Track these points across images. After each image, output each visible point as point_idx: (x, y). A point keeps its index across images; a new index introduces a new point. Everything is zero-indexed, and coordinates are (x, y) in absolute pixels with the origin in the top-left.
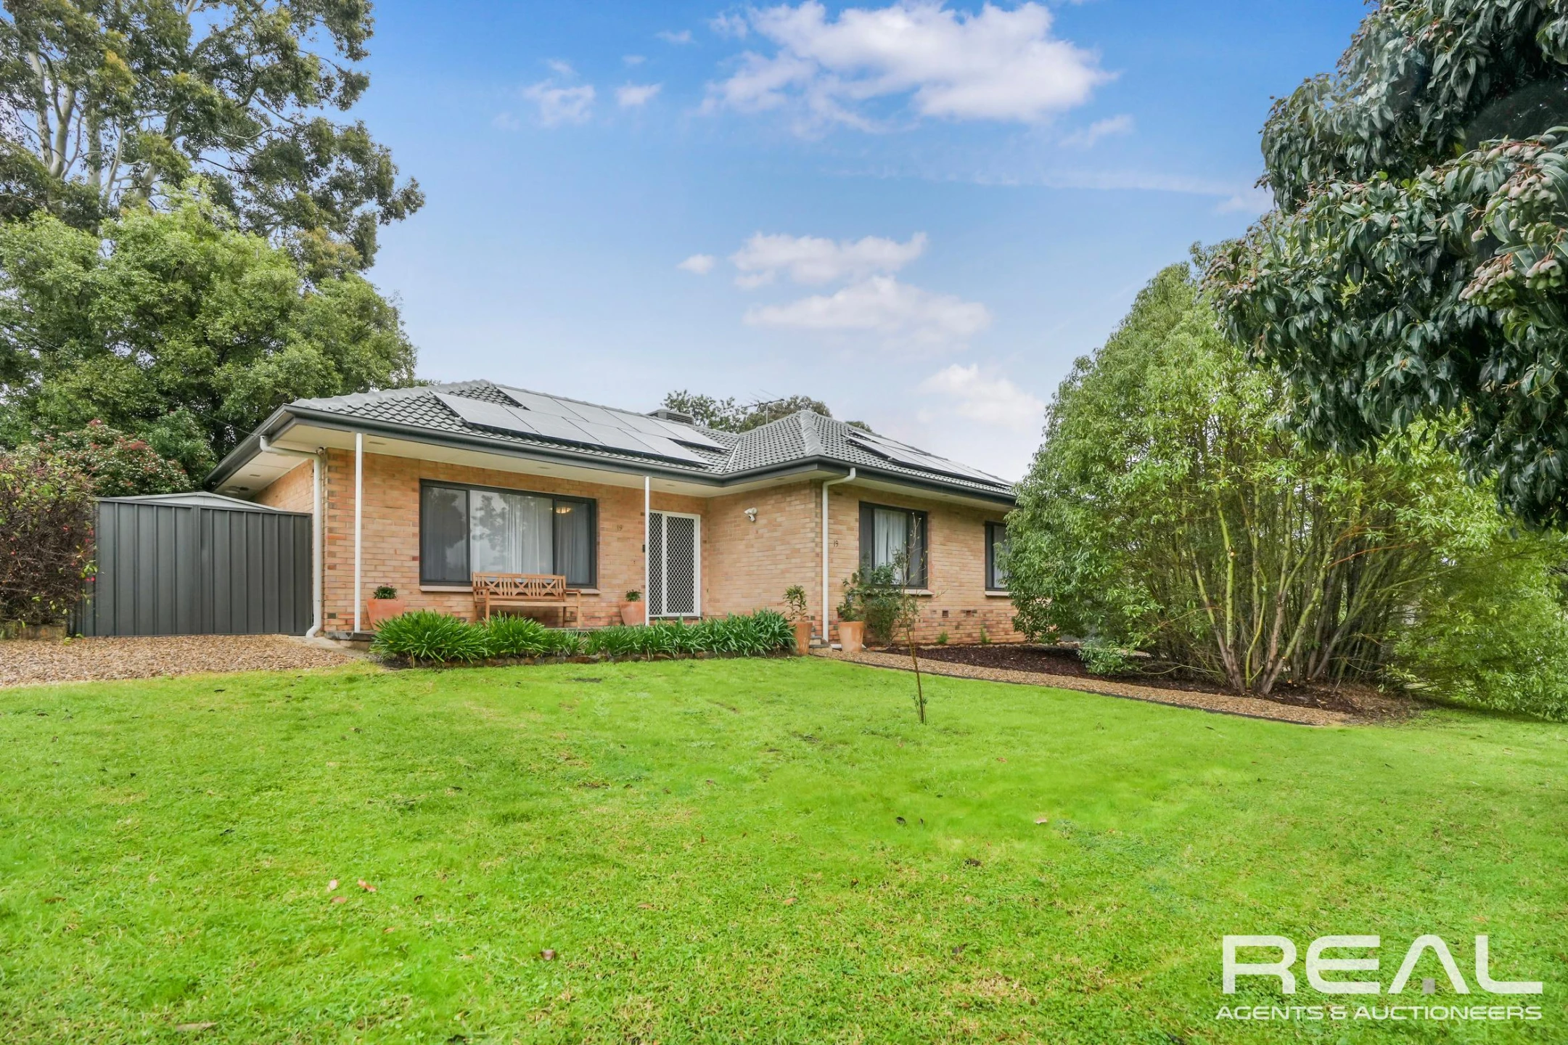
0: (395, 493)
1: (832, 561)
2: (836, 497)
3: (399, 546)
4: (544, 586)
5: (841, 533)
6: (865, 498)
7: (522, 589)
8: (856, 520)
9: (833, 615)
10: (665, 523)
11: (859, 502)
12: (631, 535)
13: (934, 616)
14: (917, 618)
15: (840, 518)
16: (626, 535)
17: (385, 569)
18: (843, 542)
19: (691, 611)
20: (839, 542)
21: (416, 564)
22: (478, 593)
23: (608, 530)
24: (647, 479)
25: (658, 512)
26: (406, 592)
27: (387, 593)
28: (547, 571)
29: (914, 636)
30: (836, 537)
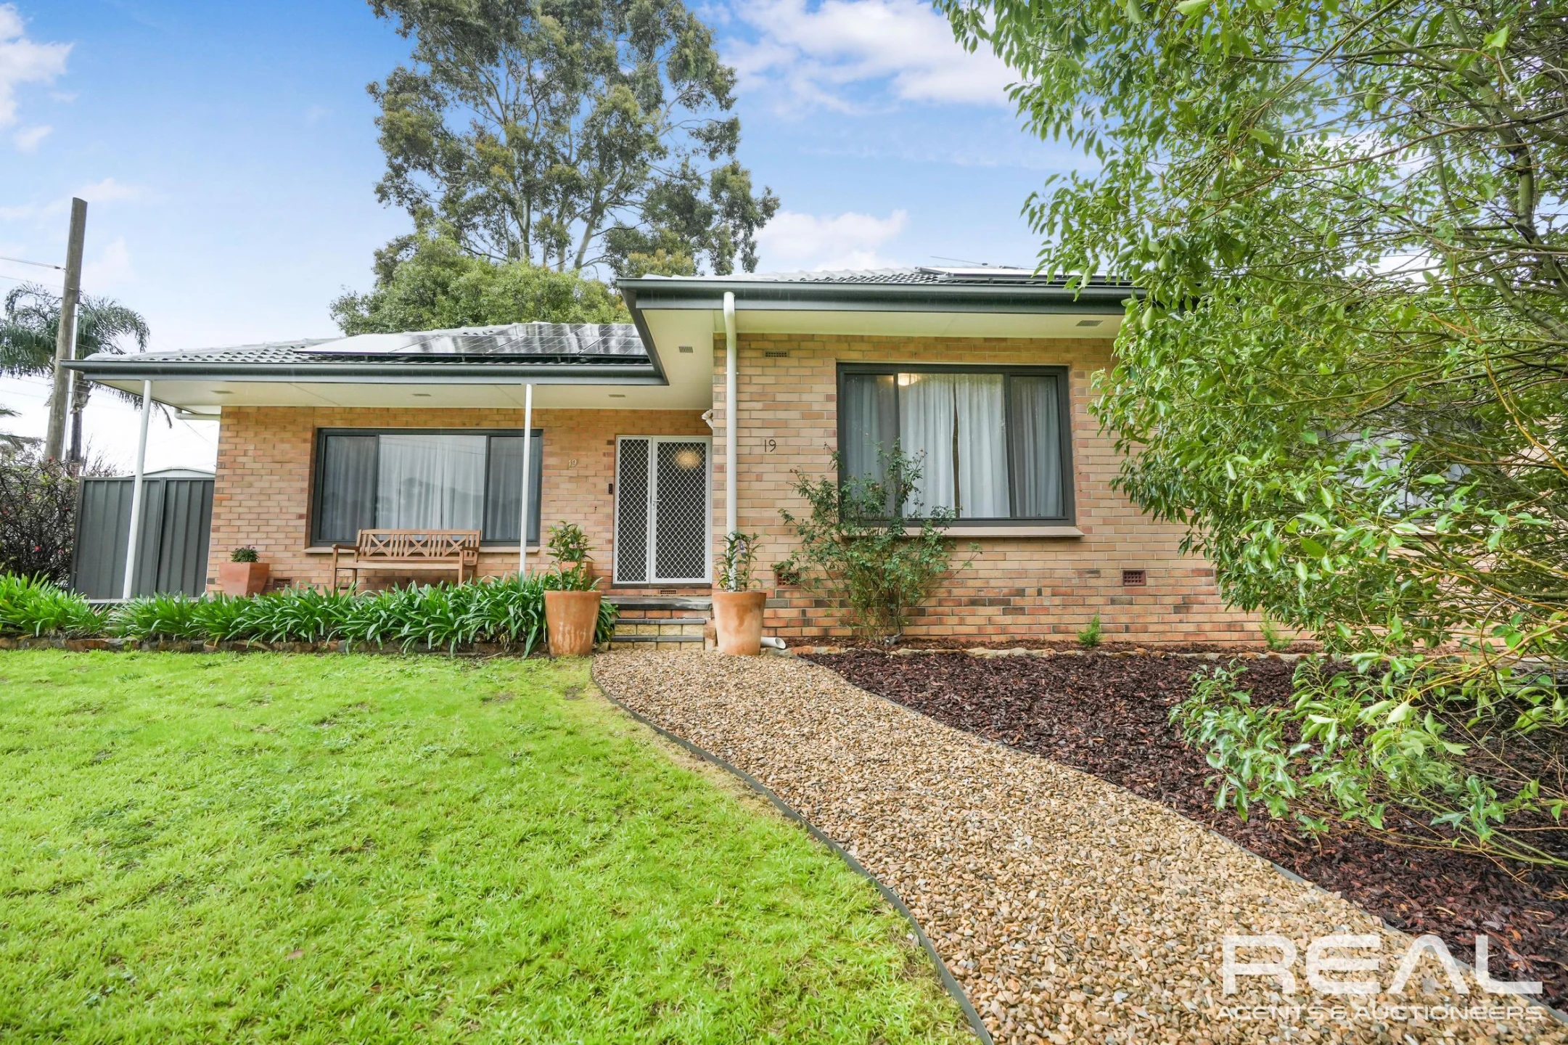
0: (287, 447)
1: (759, 478)
2: (769, 361)
3: (284, 504)
4: (449, 545)
5: (784, 424)
6: (854, 357)
7: (418, 548)
8: (828, 398)
9: (763, 579)
10: (656, 452)
11: (838, 364)
12: (591, 472)
13: (1093, 582)
14: (1030, 585)
15: (780, 397)
16: (583, 472)
17: (269, 529)
18: (792, 441)
19: (701, 575)
20: (779, 441)
21: (303, 522)
22: (359, 553)
23: (554, 467)
24: (529, 388)
25: (639, 438)
26: (290, 554)
27: (250, 556)
28: (476, 527)
29: (1018, 625)
30: (770, 433)
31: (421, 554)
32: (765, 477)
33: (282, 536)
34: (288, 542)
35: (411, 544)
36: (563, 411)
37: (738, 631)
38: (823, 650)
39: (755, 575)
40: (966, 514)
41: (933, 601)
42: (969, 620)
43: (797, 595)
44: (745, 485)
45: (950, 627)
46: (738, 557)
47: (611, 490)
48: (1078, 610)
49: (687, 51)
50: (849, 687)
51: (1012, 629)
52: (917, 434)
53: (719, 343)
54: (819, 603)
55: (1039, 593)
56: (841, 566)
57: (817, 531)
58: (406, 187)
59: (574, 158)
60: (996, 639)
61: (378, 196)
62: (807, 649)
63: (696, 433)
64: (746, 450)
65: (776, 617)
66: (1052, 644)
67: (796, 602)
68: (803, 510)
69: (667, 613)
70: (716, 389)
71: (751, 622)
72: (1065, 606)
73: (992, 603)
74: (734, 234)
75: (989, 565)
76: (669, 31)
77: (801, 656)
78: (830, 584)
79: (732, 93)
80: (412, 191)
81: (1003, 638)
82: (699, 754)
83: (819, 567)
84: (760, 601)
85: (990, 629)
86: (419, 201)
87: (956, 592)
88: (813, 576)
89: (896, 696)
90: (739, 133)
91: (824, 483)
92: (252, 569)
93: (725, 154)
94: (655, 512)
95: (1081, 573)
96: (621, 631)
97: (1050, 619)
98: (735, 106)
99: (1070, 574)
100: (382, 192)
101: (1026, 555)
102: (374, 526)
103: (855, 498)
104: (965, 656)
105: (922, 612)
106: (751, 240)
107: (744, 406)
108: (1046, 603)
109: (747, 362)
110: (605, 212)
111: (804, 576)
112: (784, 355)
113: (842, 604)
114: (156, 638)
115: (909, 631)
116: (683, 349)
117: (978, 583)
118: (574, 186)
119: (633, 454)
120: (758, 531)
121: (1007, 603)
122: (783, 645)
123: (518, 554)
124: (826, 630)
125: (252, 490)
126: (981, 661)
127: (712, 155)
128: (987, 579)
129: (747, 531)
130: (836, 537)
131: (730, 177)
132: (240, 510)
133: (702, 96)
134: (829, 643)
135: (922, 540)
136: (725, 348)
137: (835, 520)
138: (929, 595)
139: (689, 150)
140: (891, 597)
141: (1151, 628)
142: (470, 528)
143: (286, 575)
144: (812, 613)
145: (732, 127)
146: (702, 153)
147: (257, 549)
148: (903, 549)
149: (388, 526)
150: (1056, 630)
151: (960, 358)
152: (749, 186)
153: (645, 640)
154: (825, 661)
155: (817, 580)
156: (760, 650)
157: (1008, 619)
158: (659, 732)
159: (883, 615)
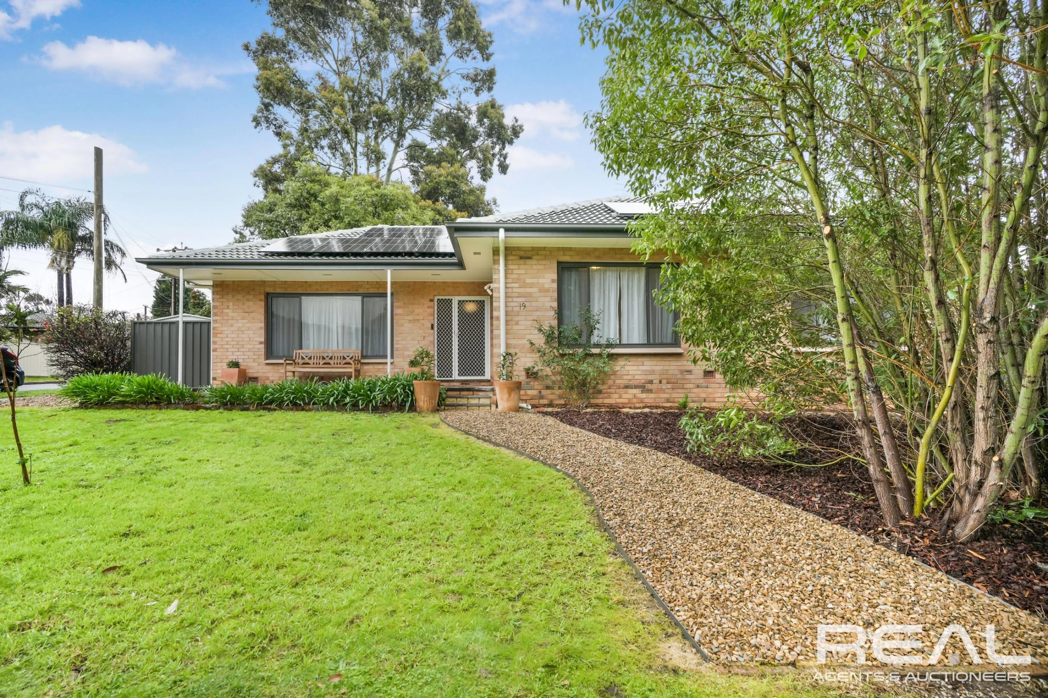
0: (251, 303)
1: (517, 324)
2: (522, 261)
3: (252, 336)
4: (344, 358)
5: (530, 295)
6: (566, 259)
7: (327, 360)
8: (553, 281)
9: (520, 375)
10: (457, 306)
11: (558, 263)
12: (420, 317)
13: (688, 377)
14: (656, 378)
15: (528, 281)
16: (416, 317)
17: (243, 350)
18: (534, 304)
19: (483, 375)
20: (527, 304)
21: (263, 346)
22: (296, 364)
23: (401, 315)
24: (389, 272)
25: (447, 298)
26: (256, 364)
27: (235, 364)
28: (357, 347)
29: (649, 398)
30: (523, 299)
31: (329, 364)
32: (520, 323)
33: (251, 354)
34: (255, 357)
35: (324, 358)
36: (405, 282)
37: (508, 400)
38: (550, 410)
39: (515, 373)
40: (624, 341)
41: (605, 387)
42: (624, 396)
43: (536, 383)
44: (509, 327)
45: (614, 400)
46: (508, 364)
47: (432, 328)
48: (679, 391)
49: (460, 23)
50: (561, 424)
51: (646, 400)
52: (599, 300)
53: (496, 252)
54: (548, 388)
55: (660, 382)
56: (559, 368)
57: (547, 351)
58: (272, 117)
59: (384, 97)
60: (637, 405)
61: (254, 123)
62: (542, 409)
63: (479, 295)
64: (510, 309)
65: (526, 395)
66: (664, 408)
67: (536, 387)
68: (540, 340)
69: (471, 393)
70: (495, 277)
71: (514, 396)
72: (673, 389)
73: (636, 387)
74: (493, 148)
75: (635, 368)
76: (448, 8)
77: (539, 412)
78: (553, 378)
79: (491, 50)
80: (276, 120)
81: (641, 405)
82: (496, 444)
83: (548, 369)
84: (518, 386)
85: (635, 401)
86: (280, 127)
87: (618, 382)
88: (545, 374)
89: (582, 427)
90: (495, 78)
91: (551, 327)
92: (239, 372)
93: (486, 92)
94: (457, 339)
95: (682, 372)
96: (449, 401)
97: (666, 396)
98: (492, 58)
99: (677, 372)
100: (257, 121)
101: (654, 363)
102: (301, 348)
103: (566, 334)
104: (619, 412)
105: (600, 392)
106: (504, 152)
107: (509, 285)
108: (664, 387)
109: (510, 262)
110: (407, 134)
111: (540, 374)
112: (529, 258)
113: (560, 388)
114: (226, 404)
115: (593, 401)
116: (475, 253)
117: (629, 377)
118: (385, 118)
119: (444, 307)
120: (517, 351)
121: (644, 387)
122: (530, 407)
123: (386, 363)
124: (551, 401)
125: (233, 328)
126: (627, 415)
127: (477, 92)
128: (634, 375)
129: (512, 351)
130: (556, 354)
131: (490, 110)
132: (227, 339)
133: (470, 51)
134: (553, 407)
135: (600, 355)
136: (499, 255)
137: (556, 345)
138: (603, 383)
139: (461, 89)
140: (583, 384)
141: (717, 400)
142: (354, 348)
143: (255, 375)
144: (544, 392)
145: (491, 74)
146: (470, 91)
147: (240, 361)
148: (590, 360)
149: (308, 348)
150: (668, 401)
151: (622, 258)
152: (503, 116)
153: (461, 405)
154: (551, 414)
155: (547, 376)
156: (519, 409)
157: (644, 395)
158: (479, 438)
159: (580, 393)
